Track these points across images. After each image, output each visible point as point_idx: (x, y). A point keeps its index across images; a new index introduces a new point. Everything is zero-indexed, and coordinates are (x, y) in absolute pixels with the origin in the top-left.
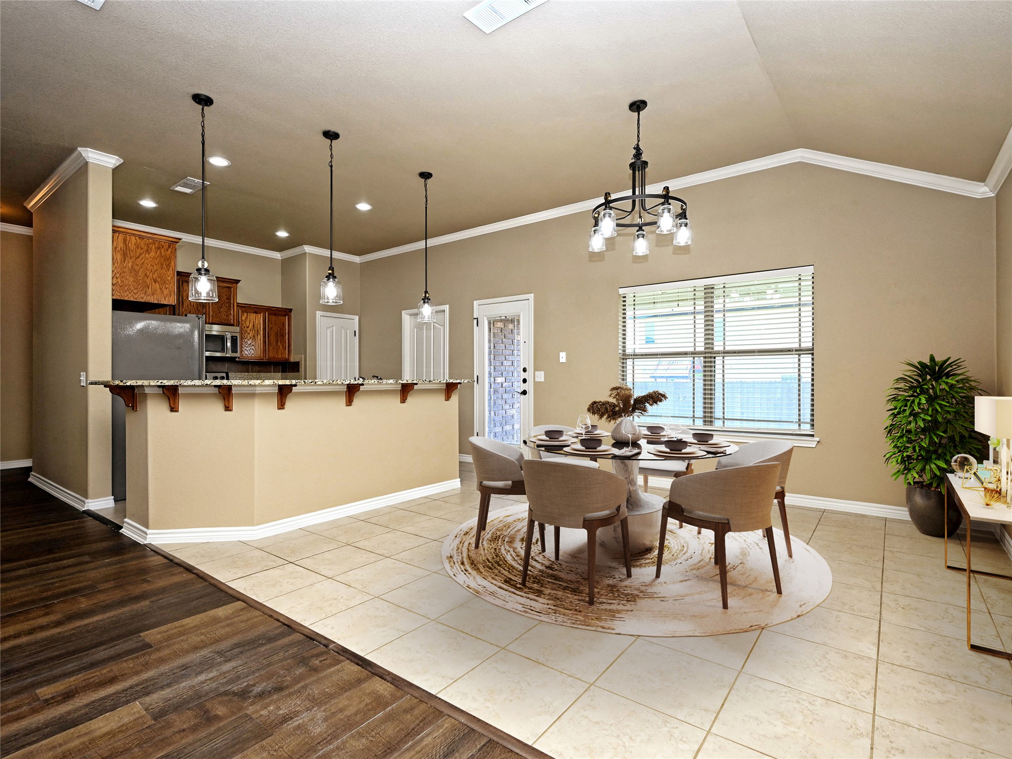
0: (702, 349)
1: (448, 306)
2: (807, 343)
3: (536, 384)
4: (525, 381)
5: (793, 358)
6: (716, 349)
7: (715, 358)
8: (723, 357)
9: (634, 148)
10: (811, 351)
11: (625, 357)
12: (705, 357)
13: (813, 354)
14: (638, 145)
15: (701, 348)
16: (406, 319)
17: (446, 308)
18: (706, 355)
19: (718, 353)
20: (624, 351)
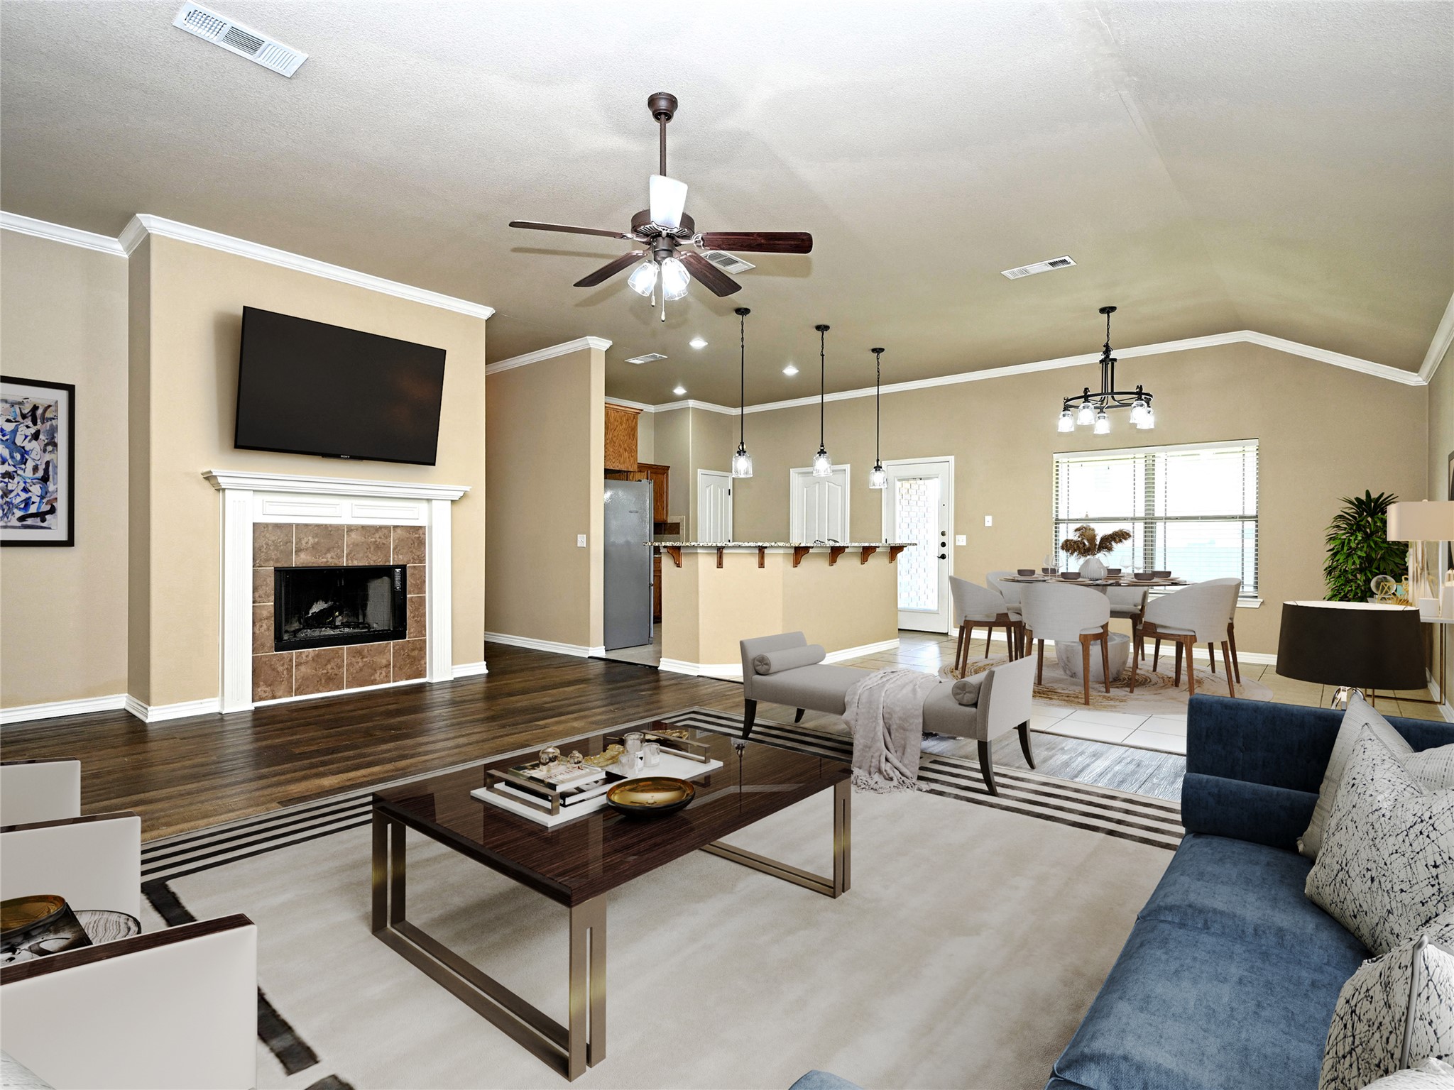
0: (1143, 515)
1: (849, 465)
2: (1251, 511)
3: (957, 548)
4: (943, 545)
5: (1238, 524)
6: (1157, 515)
7: (1155, 523)
8: (1165, 523)
9: (1104, 346)
10: (1255, 518)
11: (1058, 521)
12: (1146, 523)
13: (1257, 521)
14: (1107, 343)
15: (1141, 513)
16: (796, 477)
17: (847, 467)
18: (1147, 521)
19: (1160, 519)
20: (1057, 516)
